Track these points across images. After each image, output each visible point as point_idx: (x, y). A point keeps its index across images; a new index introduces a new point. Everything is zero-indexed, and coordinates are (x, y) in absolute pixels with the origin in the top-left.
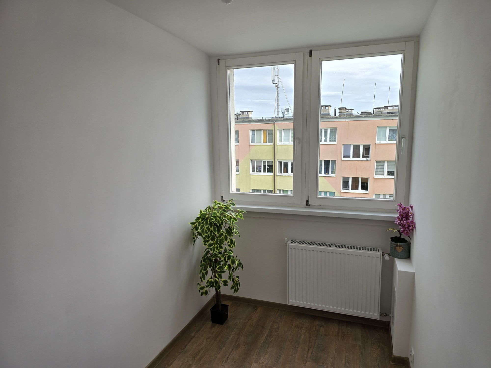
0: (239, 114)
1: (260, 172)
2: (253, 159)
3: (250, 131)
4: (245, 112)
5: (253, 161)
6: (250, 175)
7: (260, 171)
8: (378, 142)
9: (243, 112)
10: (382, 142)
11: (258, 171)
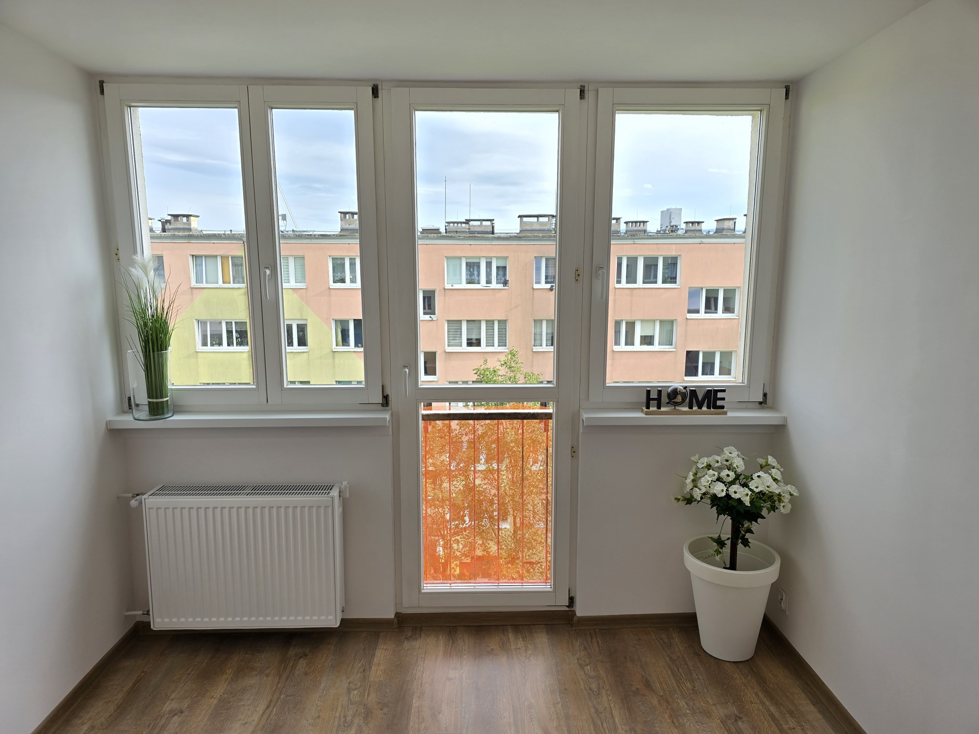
0: (168, 221)
1: (219, 346)
2: (203, 317)
3: (190, 259)
4: (182, 217)
5: (202, 323)
6: (197, 352)
7: (220, 344)
8: (448, 286)
9: (176, 217)
10: (456, 286)
11: (216, 344)
